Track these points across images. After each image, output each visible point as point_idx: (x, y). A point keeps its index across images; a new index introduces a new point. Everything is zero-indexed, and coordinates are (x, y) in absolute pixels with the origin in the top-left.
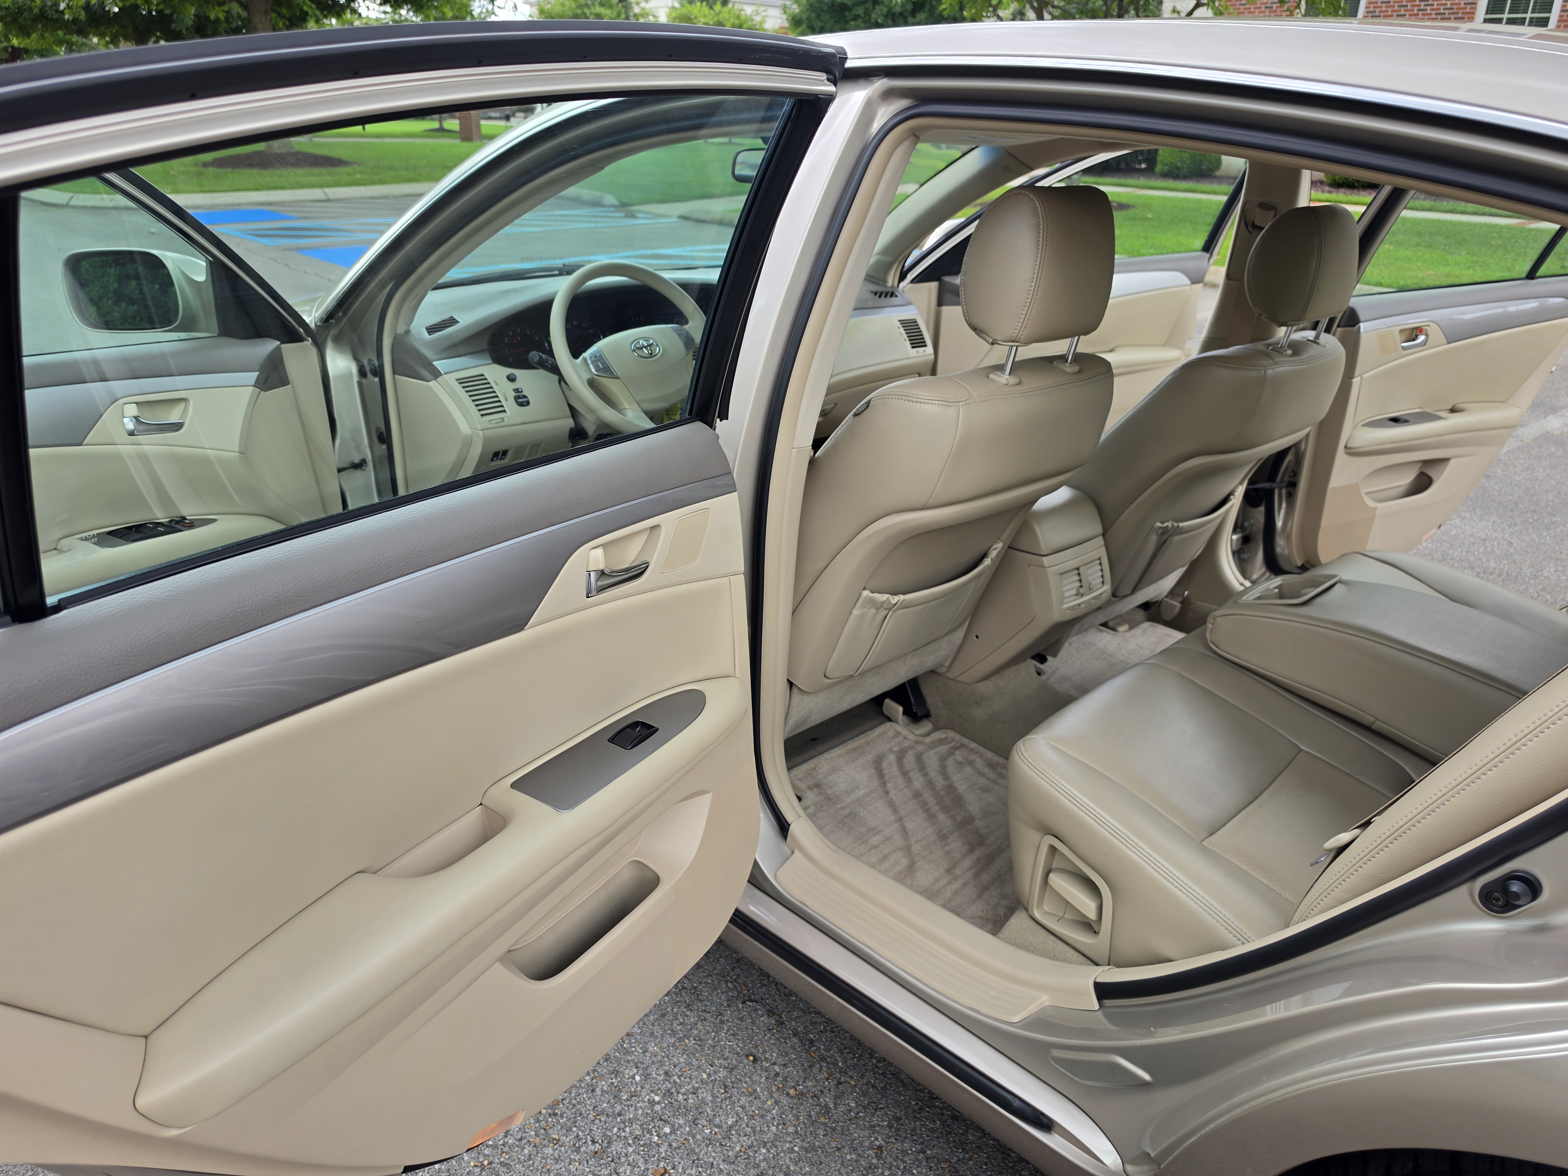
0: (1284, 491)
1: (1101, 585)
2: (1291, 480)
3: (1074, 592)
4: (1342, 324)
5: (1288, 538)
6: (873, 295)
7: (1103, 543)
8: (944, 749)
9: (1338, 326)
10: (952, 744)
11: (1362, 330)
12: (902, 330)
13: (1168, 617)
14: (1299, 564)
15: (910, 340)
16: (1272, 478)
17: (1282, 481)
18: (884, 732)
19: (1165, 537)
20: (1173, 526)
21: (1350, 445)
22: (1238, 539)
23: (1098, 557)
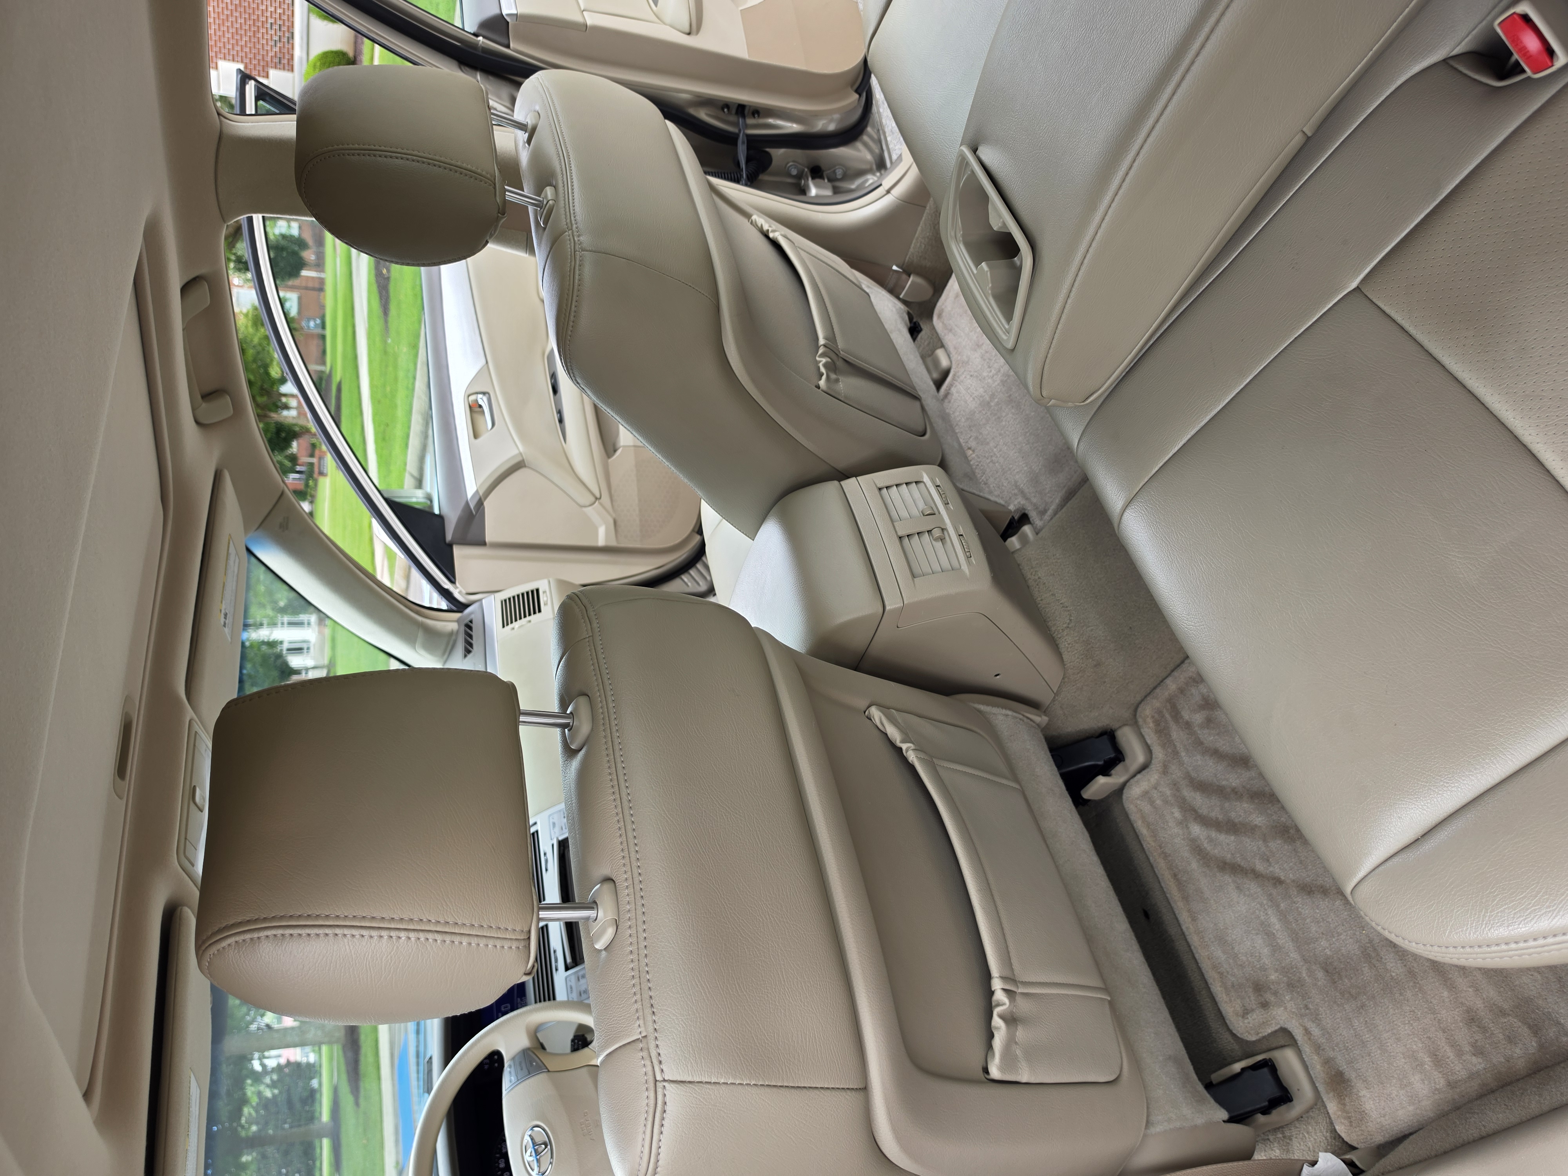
0: (750, 121)
1: (921, 485)
2: (734, 111)
3: (939, 545)
4: (505, 42)
5: (817, 115)
6: (469, 656)
7: (853, 480)
8: (1177, 734)
9: (508, 46)
10: (1167, 716)
11: (514, 12)
12: (516, 625)
13: (929, 291)
14: (857, 96)
15: (530, 615)
16: (730, 140)
17: (736, 124)
18: (1143, 818)
19: (840, 363)
20: (823, 355)
21: (687, 30)
22: (817, 186)
23: (877, 491)
